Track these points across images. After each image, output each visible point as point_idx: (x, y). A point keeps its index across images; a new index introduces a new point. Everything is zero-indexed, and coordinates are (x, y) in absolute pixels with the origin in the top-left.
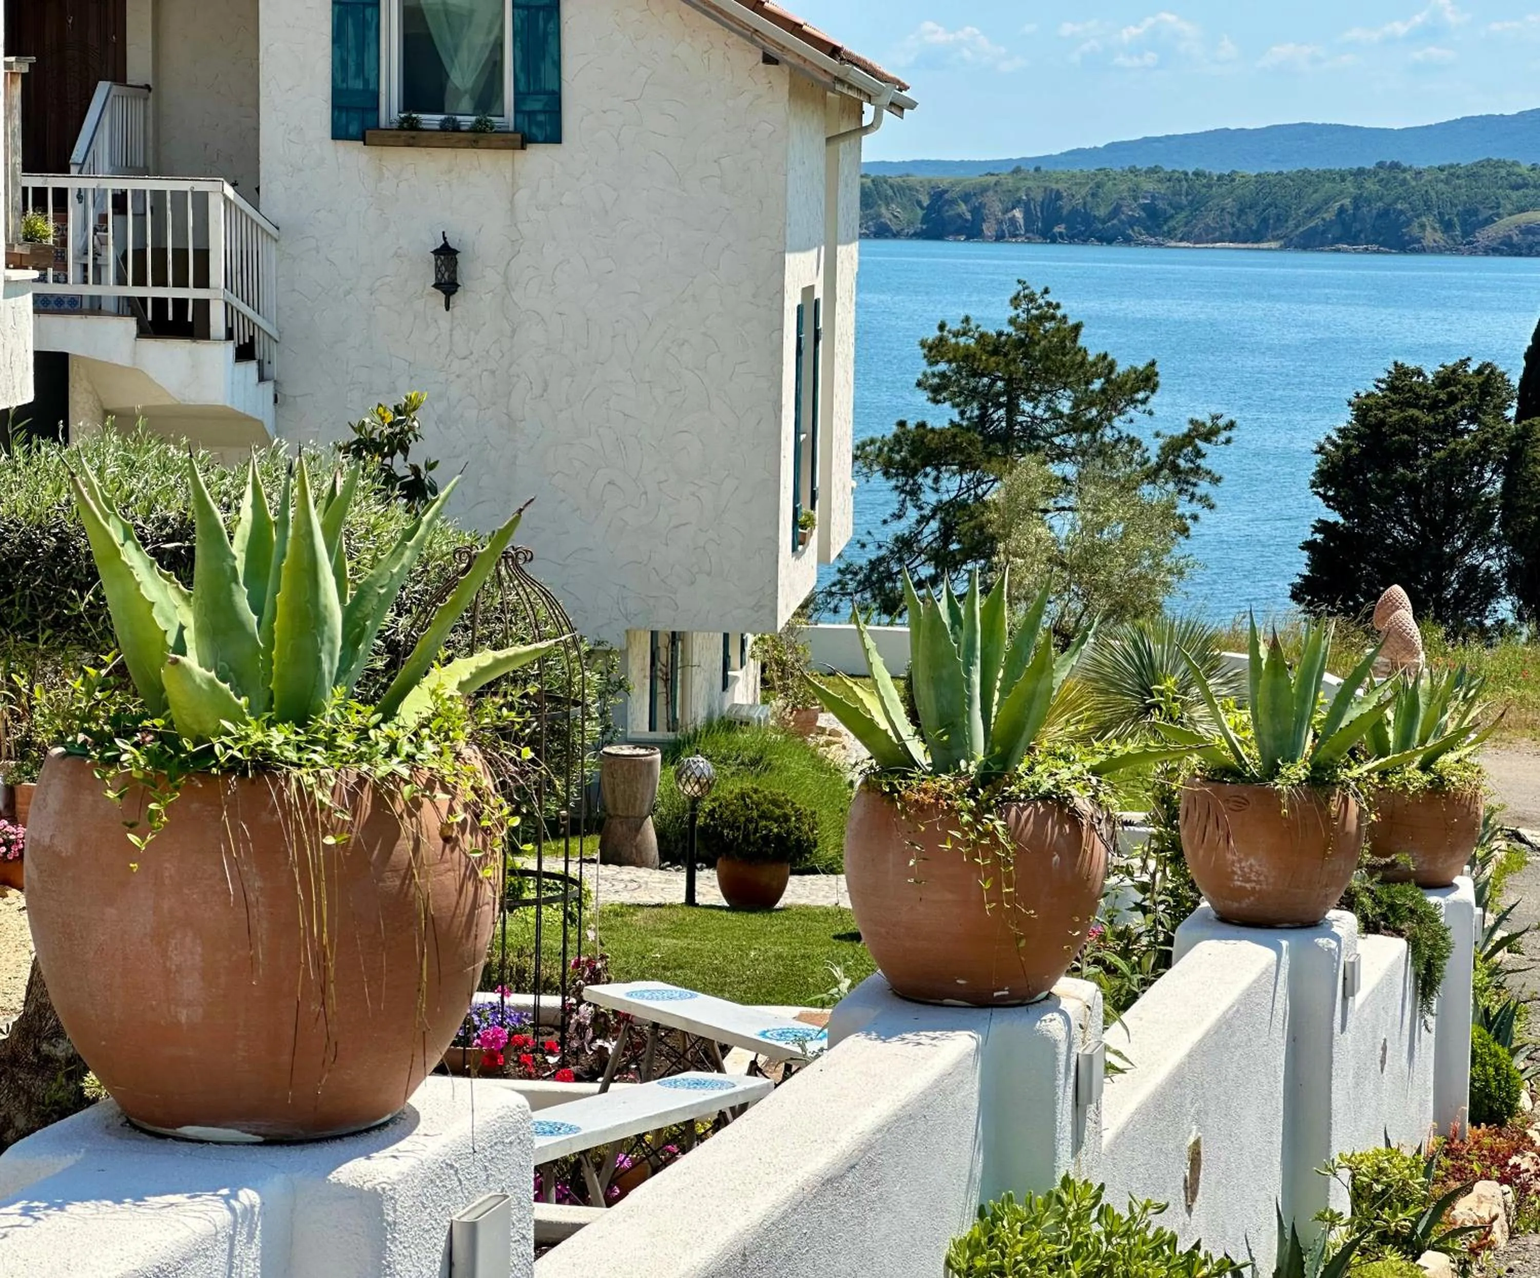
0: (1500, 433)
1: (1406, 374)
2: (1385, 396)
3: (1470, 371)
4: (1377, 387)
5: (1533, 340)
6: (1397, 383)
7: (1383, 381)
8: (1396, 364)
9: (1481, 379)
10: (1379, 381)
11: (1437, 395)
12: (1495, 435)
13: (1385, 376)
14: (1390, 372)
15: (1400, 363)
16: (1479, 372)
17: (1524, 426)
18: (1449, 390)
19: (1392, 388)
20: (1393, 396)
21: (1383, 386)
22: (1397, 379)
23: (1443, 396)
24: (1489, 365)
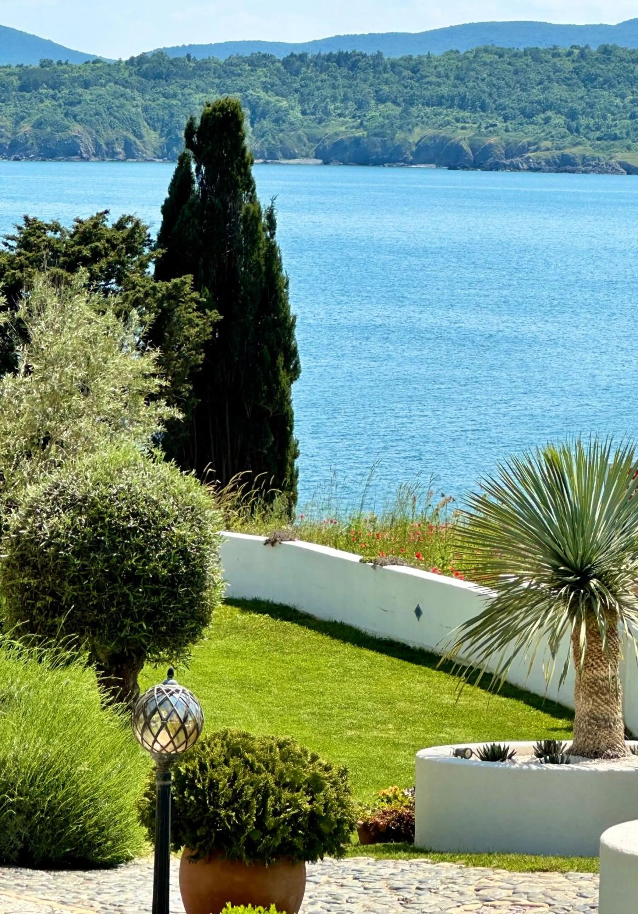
0: (151, 292)
1: (39, 228)
2: (19, 254)
3: (109, 225)
4: (6, 244)
5: (170, 193)
6: (32, 239)
7: (13, 238)
8: (26, 219)
9: (124, 234)
10: (8, 238)
11: (80, 252)
12: (147, 295)
13: (15, 233)
14: (20, 228)
15: (31, 217)
16: (120, 226)
17: (175, 285)
18: (93, 245)
19: (25, 244)
20: (29, 254)
21: (14, 244)
22: (30, 235)
23: (86, 252)
24: (130, 218)
